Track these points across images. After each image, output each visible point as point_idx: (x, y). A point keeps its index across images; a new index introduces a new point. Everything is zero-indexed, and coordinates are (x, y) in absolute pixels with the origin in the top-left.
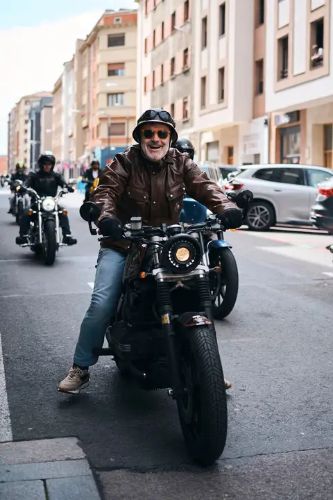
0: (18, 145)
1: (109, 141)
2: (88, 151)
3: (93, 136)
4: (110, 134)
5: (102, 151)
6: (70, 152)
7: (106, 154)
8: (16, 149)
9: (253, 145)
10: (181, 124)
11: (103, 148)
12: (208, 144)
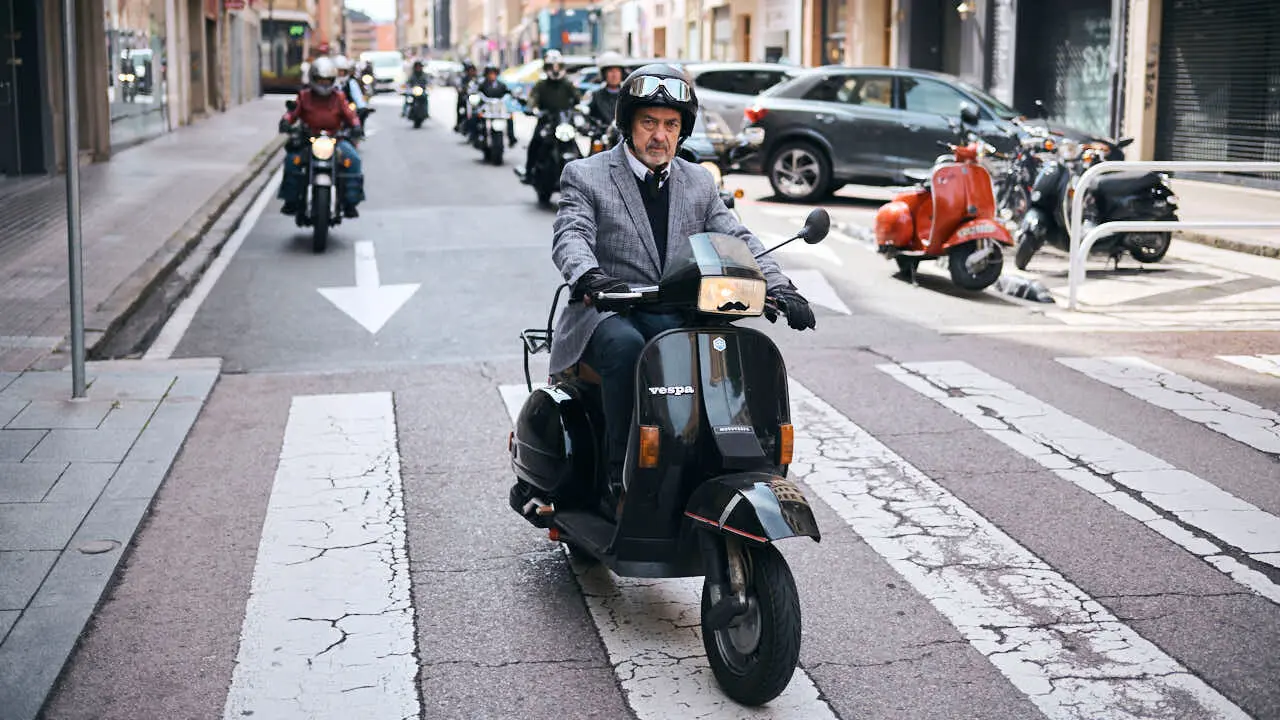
2: (529, 16)
5: (552, 18)
6: (499, 19)
7: (558, 22)
8: (409, 11)
9: (779, 16)
11: (553, 11)
12: (716, 11)
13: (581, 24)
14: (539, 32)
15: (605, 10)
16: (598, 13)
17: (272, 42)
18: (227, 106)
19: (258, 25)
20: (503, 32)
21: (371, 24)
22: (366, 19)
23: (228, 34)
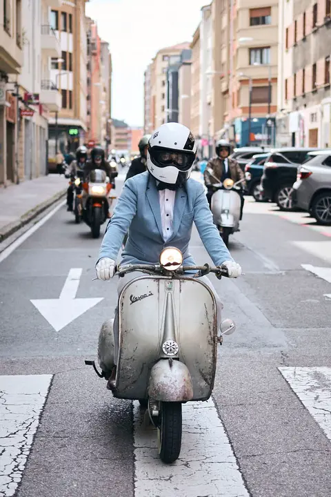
0: (154, 114)
1: (250, 110)
2: (228, 122)
3: (233, 105)
4: (252, 101)
5: (243, 123)
6: (209, 124)
7: (247, 127)
8: (152, 120)
10: (323, 89)
11: (243, 119)
13: (261, 127)
14: (235, 134)
15: (278, 118)
16: (273, 120)
17: (56, 139)
18: (20, 180)
19: (46, 127)
20: (212, 134)
21: (128, 129)
22: (126, 126)
23: (23, 133)
